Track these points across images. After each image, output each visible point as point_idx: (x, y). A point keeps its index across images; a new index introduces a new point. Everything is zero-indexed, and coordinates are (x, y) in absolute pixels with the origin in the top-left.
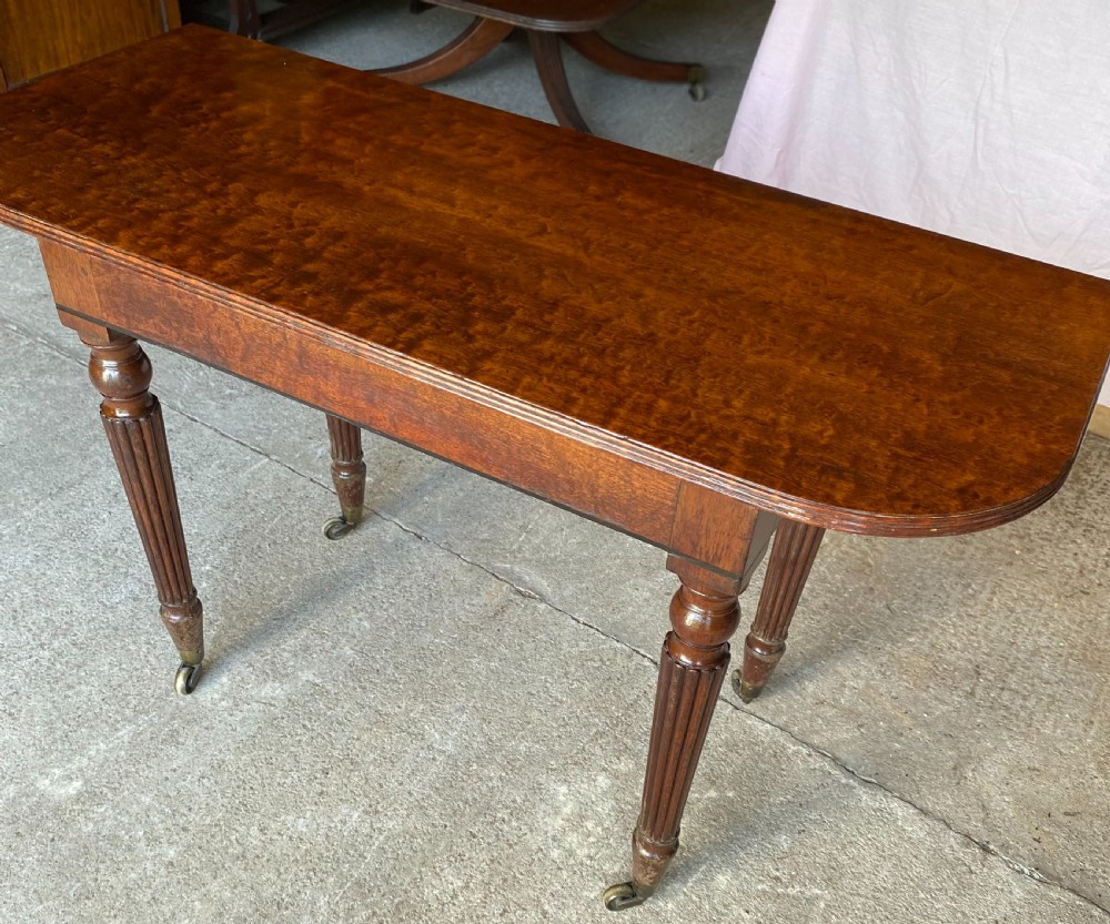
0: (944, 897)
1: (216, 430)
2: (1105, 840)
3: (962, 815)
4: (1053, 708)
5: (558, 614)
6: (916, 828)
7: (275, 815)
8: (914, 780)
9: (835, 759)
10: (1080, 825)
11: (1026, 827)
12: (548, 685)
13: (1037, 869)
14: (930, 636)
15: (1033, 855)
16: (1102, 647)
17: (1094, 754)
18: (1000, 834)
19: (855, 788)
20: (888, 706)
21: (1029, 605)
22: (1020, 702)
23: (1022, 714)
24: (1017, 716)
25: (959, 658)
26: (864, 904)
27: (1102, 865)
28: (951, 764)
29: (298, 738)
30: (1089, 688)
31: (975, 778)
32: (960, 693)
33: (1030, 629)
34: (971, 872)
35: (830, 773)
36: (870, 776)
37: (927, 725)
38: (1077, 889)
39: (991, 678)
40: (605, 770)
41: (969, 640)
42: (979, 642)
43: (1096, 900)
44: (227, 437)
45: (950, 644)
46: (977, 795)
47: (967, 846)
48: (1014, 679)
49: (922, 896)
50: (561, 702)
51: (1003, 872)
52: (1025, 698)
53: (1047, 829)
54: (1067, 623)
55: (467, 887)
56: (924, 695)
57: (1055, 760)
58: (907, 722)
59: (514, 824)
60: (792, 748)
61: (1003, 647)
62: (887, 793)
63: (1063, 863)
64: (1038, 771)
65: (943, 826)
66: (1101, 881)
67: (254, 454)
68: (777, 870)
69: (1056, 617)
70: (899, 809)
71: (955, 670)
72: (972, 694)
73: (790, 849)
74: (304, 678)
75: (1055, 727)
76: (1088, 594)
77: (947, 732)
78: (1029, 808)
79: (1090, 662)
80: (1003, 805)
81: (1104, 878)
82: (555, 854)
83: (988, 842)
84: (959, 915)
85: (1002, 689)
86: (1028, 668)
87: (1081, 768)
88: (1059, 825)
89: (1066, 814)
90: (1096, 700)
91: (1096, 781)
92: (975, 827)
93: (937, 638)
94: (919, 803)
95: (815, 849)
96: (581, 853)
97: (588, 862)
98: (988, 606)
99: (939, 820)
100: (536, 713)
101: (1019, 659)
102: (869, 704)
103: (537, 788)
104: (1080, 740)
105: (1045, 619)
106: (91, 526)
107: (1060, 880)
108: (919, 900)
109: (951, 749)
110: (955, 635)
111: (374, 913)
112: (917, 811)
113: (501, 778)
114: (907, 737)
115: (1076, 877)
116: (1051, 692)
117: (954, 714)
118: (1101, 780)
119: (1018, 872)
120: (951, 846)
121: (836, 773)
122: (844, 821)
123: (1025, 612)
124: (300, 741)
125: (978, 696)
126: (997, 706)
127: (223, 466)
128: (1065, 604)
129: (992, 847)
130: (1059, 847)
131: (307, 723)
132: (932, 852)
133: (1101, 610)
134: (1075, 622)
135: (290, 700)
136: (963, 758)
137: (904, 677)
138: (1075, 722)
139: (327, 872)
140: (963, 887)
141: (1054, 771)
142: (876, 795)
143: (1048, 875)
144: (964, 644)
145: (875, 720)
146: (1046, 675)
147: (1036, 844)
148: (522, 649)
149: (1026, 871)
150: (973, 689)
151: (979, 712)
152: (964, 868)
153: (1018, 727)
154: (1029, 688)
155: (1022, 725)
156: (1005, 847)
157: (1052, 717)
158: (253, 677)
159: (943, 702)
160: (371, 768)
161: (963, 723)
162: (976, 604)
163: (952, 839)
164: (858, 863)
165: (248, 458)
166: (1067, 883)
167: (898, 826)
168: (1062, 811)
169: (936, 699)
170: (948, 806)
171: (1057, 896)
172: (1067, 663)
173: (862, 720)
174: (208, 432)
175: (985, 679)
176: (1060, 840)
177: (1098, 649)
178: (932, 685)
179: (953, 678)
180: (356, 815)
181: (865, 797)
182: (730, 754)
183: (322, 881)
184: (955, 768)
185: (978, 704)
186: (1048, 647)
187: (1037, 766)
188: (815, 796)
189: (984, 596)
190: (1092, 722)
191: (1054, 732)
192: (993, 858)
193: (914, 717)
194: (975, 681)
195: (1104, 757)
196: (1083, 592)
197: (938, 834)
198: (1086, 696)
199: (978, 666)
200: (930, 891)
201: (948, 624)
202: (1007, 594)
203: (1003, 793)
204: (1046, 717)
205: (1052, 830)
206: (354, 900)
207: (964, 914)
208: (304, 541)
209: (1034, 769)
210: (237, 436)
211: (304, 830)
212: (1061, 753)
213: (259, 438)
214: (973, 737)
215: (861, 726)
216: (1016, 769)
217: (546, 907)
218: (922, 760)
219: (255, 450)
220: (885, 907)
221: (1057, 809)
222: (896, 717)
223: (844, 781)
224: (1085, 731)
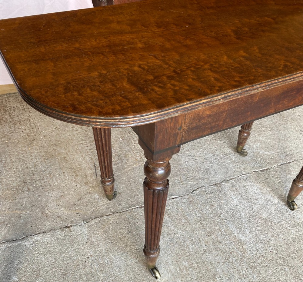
0: (70, 249)
2: (92, 199)
3: (55, 224)
4: (52, 176)
6: (47, 238)
8: (35, 226)
10: (84, 200)
11: (72, 212)
13: (84, 220)
14: (4, 183)
15: (80, 218)
16: (50, 151)
17: (72, 180)
18: (68, 220)
19: (21, 244)
20: (10, 212)
21: (23, 154)
22: (43, 182)
23: (46, 184)
24: (45, 186)
25: (17, 183)
26: (52, 272)
27: (97, 205)
28: (40, 213)
30: (56, 164)
31: (50, 211)
32: (26, 192)
33: (28, 160)
34: (70, 236)
35: (10, 246)
36: (22, 236)
37: (25, 208)
38: (96, 217)
39: (30, 181)
41: (15, 176)
42: (18, 174)
43: (102, 215)
45: (11, 181)
46: (54, 215)
47: (63, 230)
48: (36, 177)
49: (64, 255)
51: (77, 229)
52: (43, 179)
53: (78, 208)
54: (36, 151)
56: (16, 201)
57: (65, 189)
58: (19, 212)
61: (26, 170)
62: (31, 237)
63: (88, 214)
64: (63, 195)
65: (53, 231)
66: (99, 209)
69: (32, 152)
71: (19, 187)
72: (29, 190)
75: (57, 181)
76: (35, 140)
77: (32, 205)
78: (69, 207)
79: (51, 157)
80: (62, 212)
81: (99, 208)
83: (67, 225)
84: (77, 250)
85: (35, 182)
86: (37, 171)
87: (72, 186)
88: (79, 205)
89: (79, 200)
90: (60, 166)
91: (78, 186)
92: (61, 224)
93: (6, 182)
94: (42, 231)
95: (25, 271)
98: (12, 162)
99: (50, 231)
101: (33, 170)
102: (4, 216)
104: (65, 179)
105: (30, 154)
107: (91, 218)
108: (65, 257)
109: (37, 209)
110: (10, 177)
112: (43, 234)
114: (23, 216)
115: (94, 214)
116: (48, 173)
117: (29, 199)
118: (79, 185)
119: (81, 225)
120: (60, 235)
121: (11, 244)
122: (26, 256)
123: (23, 156)
125: (31, 189)
126: (38, 187)
128: (31, 147)
129: (69, 225)
130: (84, 210)
132: (56, 241)
133: (41, 142)
134: (38, 150)
136: (42, 208)
137: (7, 200)
138: (60, 176)
140: (72, 243)
141: (66, 192)
142: (28, 240)
143: (88, 219)
144: (15, 178)
145: (10, 220)
146: (43, 169)
147: (78, 214)
149: (82, 223)
150: (28, 188)
151: (35, 193)
152: (68, 237)
153: (48, 188)
154: (42, 176)
155: (48, 187)
156: (72, 222)
157: (54, 179)
159: (23, 198)
161: (33, 199)
162: (8, 164)
163: (59, 232)
164: (41, 263)
166: (93, 217)
167: (42, 243)
168: (77, 200)
169: (21, 199)
170: (50, 225)
171: (94, 222)
172: (45, 162)
173: (6, 223)
175: (29, 183)
176: (83, 208)
177: (50, 153)
178: (16, 196)
179: (20, 190)
181: (26, 243)
184: (42, 213)
185: (33, 191)
186: (37, 161)
187: (61, 194)
188: (12, 257)
189: (8, 160)
190: (64, 172)
191: (58, 182)
192: (72, 228)
193: (19, 209)
194: (27, 185)
195: (74, 179)
196: (33, 140)
197: (53, 235)
198: (57, 167)
199: (24, 181)
200: (65, 251)
201: (5, 176)
202: (14, 155)
203: (60, 209)
204: (52, 180)
205: (79, 207)
207: (78, 249)
209: (62, 196)
212: (64, 186)
214: (39, 201)
215: (7, 225)
216: (58, 200)
218: (32, 219)
220: (58, 267)
221: (75, 201)
222: (15, 214)
223: (16, 245)
224: (64, 176)
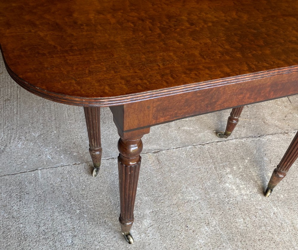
1: (9, 175)
5: (169, 150)
7: (193, 245)
9: (250, 137)
12: (192, 167)
29: (170, 226)
40: (227, 174)
44: (16, 174)
50: (199, 168)
55: (244, 219)
59: (231, 199)
60: (243, 140)
67: (32, 172)
68: (273, 165)
70: (270, 137)
73: (269, 159)
74: (148, 213)
82: (245, 197)
96: (248, 192)
97: (251, 193)
100: (200, 175)
103: (224, 189)
106: (23, 232)
111: (240, 241)
113: (215, 194)
124: (171, 226)
127: (30, 183)
131: (165, 221)
135: (154, 220)
139: (221, 244)
148: (176, 164)
158: (138, 224)
160: (193, 216)
165: (33, 175)
174: (7, 177)
180: (206, 228)
182: (237, 151)
183: (223, 246)
206: (234, 243)
208: (89, 183)
210: (18, 172)
211: (203, 241)
213: (25, 167)
217: (259, 208)
219: (30, 171)
